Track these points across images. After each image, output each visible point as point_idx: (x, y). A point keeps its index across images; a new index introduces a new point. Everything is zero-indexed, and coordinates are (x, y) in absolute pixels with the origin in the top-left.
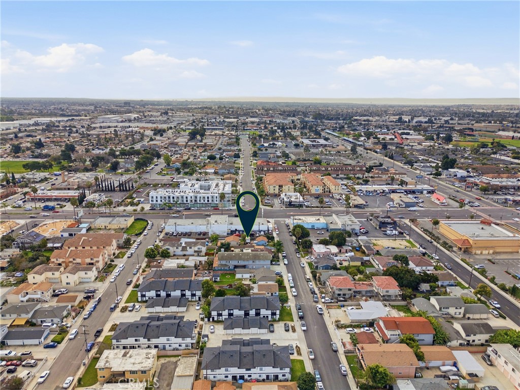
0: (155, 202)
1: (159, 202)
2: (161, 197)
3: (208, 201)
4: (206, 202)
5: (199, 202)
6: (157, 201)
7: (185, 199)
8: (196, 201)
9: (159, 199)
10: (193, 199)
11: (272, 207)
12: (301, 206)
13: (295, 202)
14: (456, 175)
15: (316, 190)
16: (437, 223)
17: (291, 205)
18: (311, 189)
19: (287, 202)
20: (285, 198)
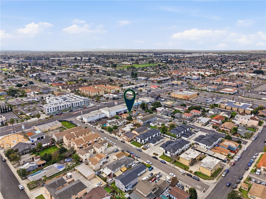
0: (50, 112)
1: (52, 111)
2: (53, 108)
3: (79, 105)
4: (78, 105)
5: (74, 106)
6: (51, 111)
7: (67, 106)
8: (72, 106)
9: (52, 109)
10: (71, 105)
11: (107, 101)
12: (118, 99)
13: (116, 97)
14: (141, 79)
15: (113, 91)
16: (169, 94)
17: (114, 99)
18: (111, 91)
19: (112, 98)
20: (109, 97)
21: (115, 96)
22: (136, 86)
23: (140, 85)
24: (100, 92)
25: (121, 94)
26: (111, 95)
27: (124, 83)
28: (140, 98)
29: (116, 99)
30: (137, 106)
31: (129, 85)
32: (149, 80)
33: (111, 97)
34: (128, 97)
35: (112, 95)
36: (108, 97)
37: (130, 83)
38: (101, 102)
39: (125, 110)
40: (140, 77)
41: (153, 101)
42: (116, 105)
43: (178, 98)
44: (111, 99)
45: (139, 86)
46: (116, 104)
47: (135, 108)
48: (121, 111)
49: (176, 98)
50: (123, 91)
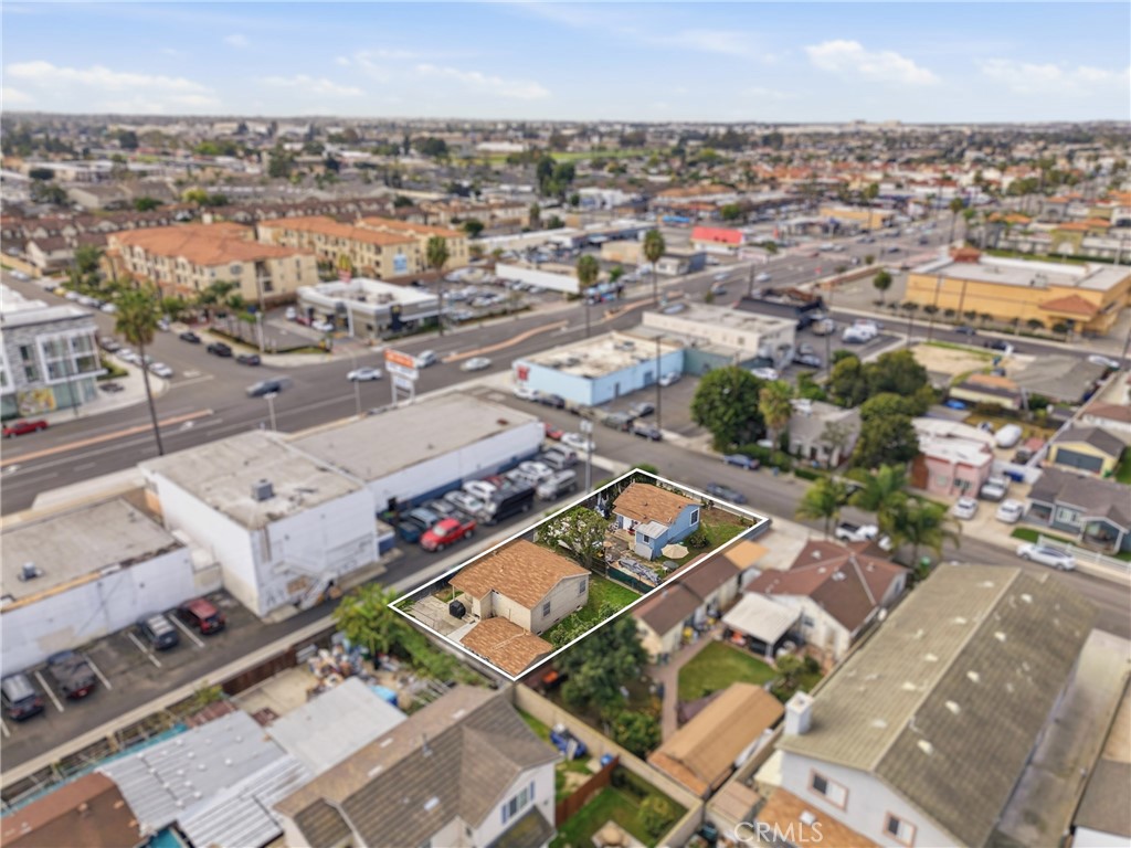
11: (327, 351)
12: (434, 324)
13: (414, 307)
14: (604, 203)
15: (398, 265)
16: (884, 282)
17: (396, 325)
18: (378, 264)
19: (379, 316)
20: (352, 304)
21: (407, 296)
22: (581, 233)
23: (607, 230)
24: (273, 264)
25: (465, 283)
26: (375, 288)
27: (493, 217)
28: (650, 319)
29: (422, 331)
30: (633, 395)
31: (527, 230)
32: (656, 208)
33: (372, 307)
34: (527, 308)
35: (385, 288)
36: (341, 308)
37: (535, 213)
38: (266, 359)
39: (514, 463)
40: (592, 191)
41: (784, 348)
42: (403, 394)
43: (986, 317)
44: (370, 328)
45: (605, 235)
46: (408, 385)
47: (630, 422)
48: (458, 486)
49: (971, 315)
50: (483, 262)
